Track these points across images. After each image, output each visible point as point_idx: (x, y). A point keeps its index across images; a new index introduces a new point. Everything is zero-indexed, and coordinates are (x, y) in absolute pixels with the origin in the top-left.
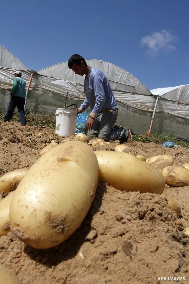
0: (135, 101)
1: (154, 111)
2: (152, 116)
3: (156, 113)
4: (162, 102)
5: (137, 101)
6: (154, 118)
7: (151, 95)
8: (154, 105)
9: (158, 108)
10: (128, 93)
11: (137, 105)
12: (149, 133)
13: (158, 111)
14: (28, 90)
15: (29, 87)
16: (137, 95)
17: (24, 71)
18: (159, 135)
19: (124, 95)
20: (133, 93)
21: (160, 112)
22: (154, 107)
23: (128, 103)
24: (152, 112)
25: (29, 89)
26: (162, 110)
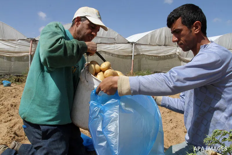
0: (117, 49)
1: (133, 54)
2: (132, 59)
3: (134, 56)
4: (138, 47)
5: (119, 49)
6: (133, 60)
7: (129, 43)
8: (132, 50)
9: (136, 52)
10: (111, 43)
11: (119, 52)
12: (132, 72)
13: (135, 54)
14: (31, 55)
15: (31, 52)
16: (118, 44)
17: (25, 40)
18: (139, 72)
19: (108, 46)
20: (115, 43)
21: (137, 55)
22: (132, 52)
23: (111, 52)
24: (131, 56)
25: (31, 53)
26: (138, 53)
